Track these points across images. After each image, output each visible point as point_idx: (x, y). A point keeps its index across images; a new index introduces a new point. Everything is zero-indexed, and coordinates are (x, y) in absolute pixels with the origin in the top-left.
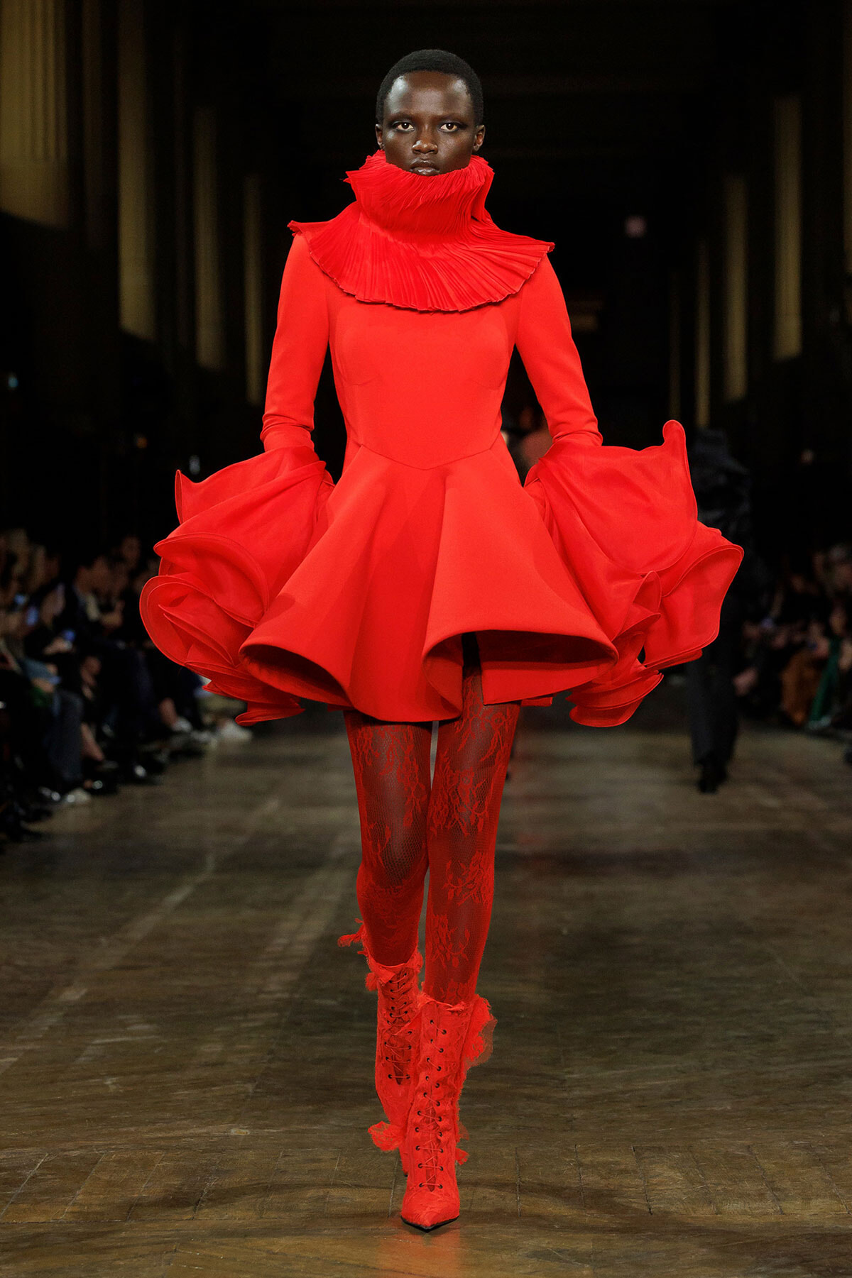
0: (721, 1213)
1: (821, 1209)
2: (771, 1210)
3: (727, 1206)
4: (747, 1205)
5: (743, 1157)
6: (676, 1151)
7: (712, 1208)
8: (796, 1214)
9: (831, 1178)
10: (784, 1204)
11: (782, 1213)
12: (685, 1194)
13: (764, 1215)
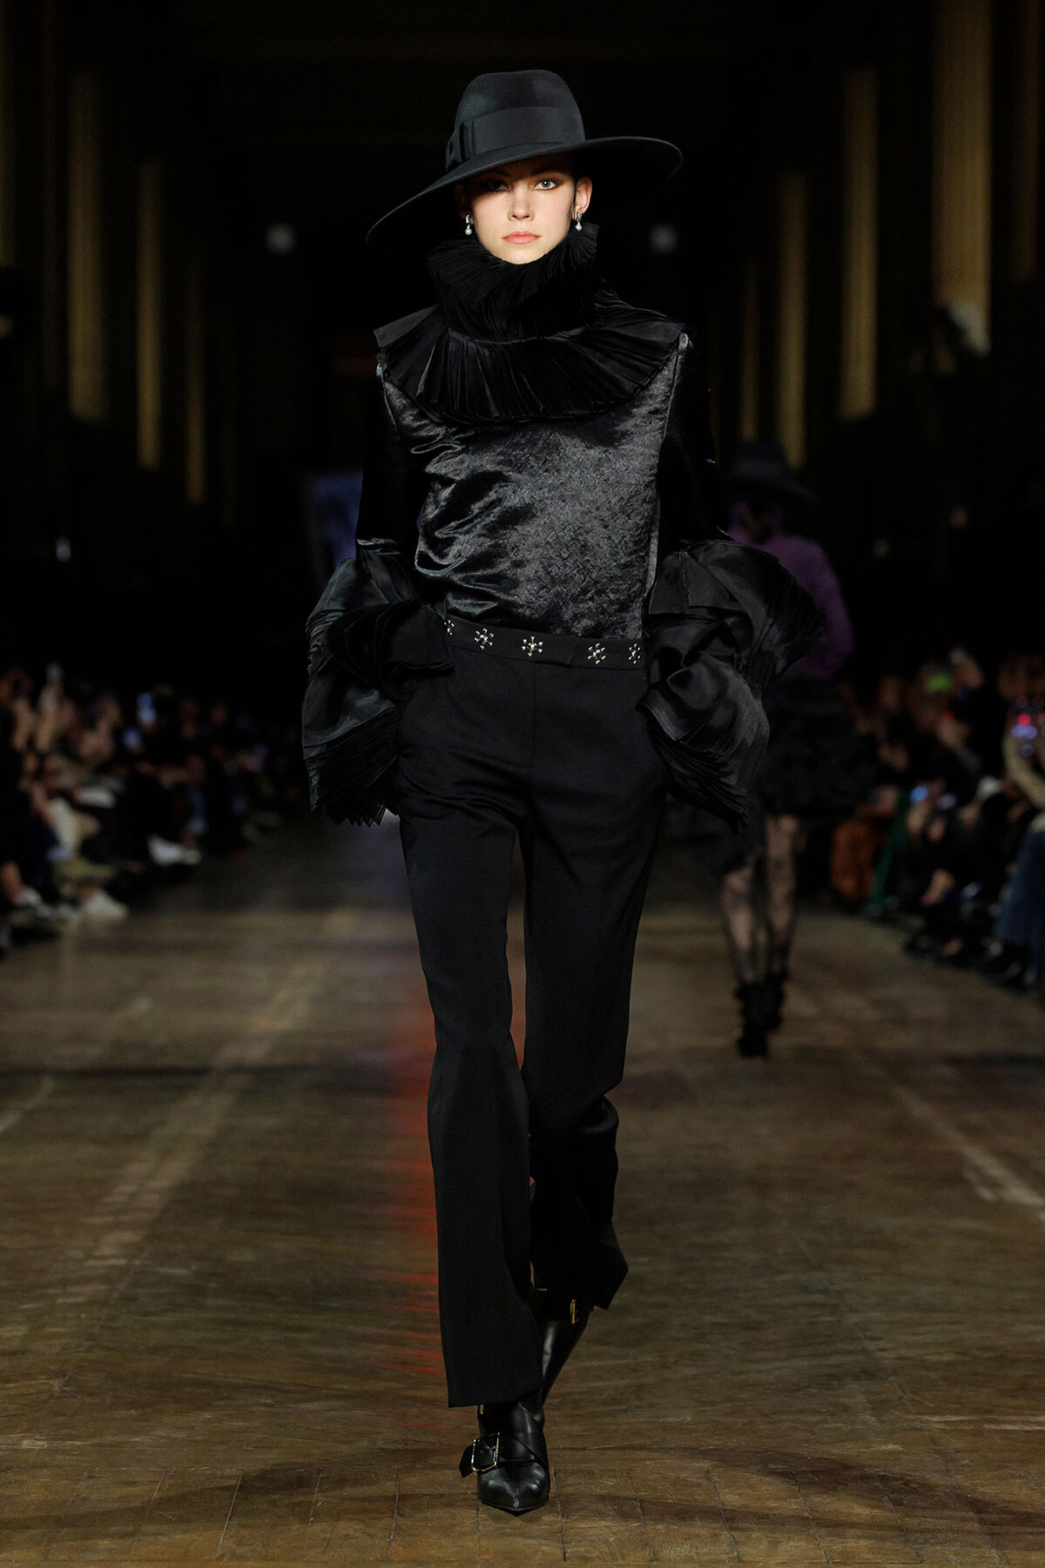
0: (657, 1560)
1: (792, 1555)
2: (724, 1557)
3: (668, 1551)
4: (694, 1550)
5: (699, 1485)
6: (610, 1477)
7: (647, 1553)
8: (757, 1563)
9: (811, 1514)
10: (743, 1549)
11: (740, 1561)
12: (614, 1534)
13: (715, 1563)
